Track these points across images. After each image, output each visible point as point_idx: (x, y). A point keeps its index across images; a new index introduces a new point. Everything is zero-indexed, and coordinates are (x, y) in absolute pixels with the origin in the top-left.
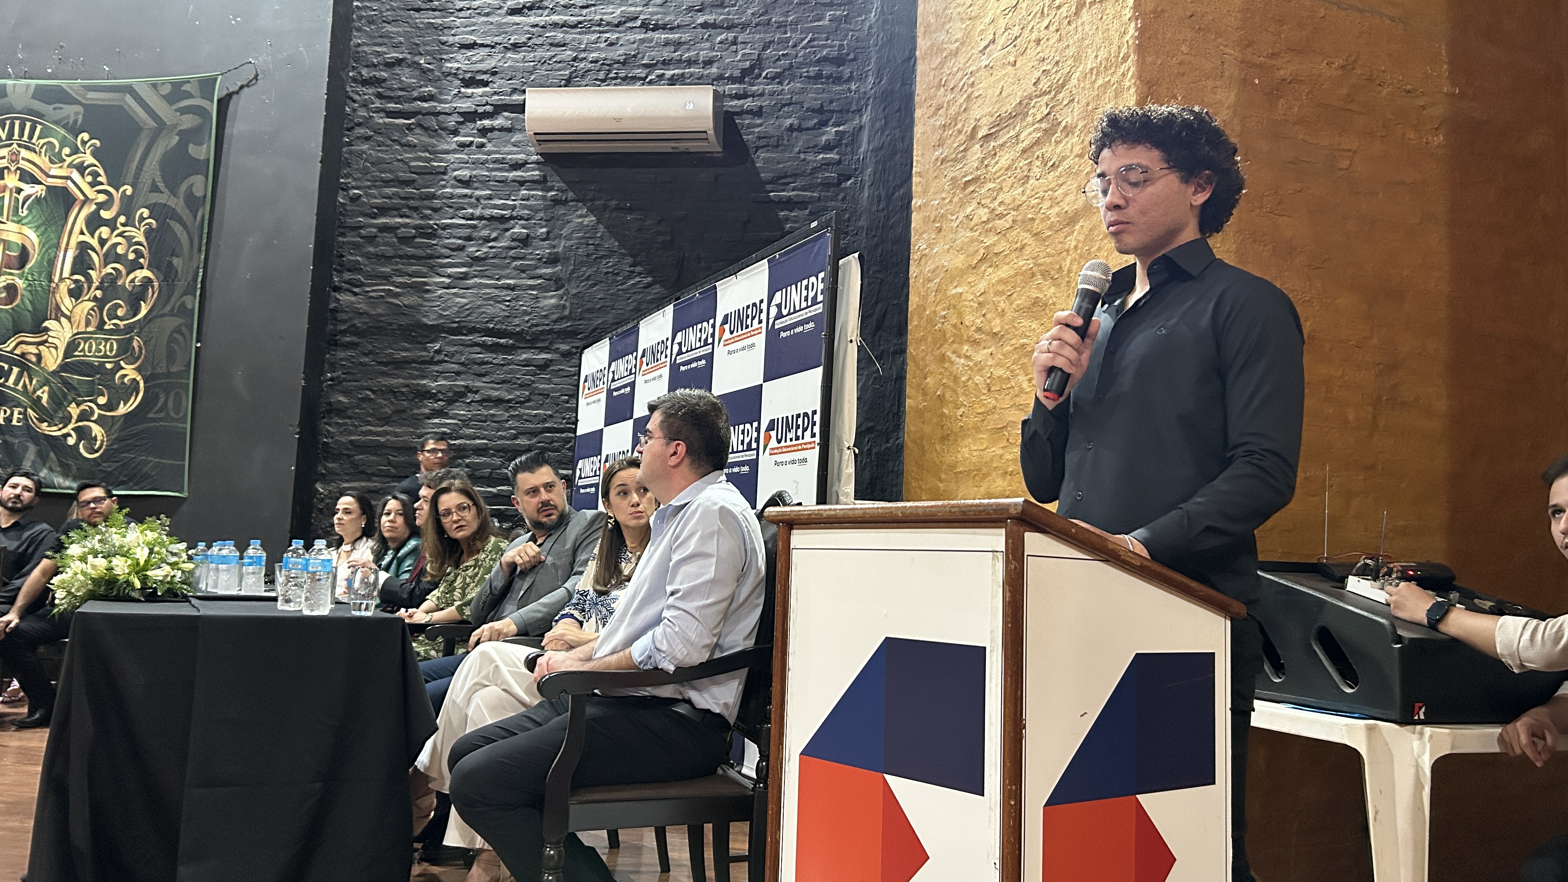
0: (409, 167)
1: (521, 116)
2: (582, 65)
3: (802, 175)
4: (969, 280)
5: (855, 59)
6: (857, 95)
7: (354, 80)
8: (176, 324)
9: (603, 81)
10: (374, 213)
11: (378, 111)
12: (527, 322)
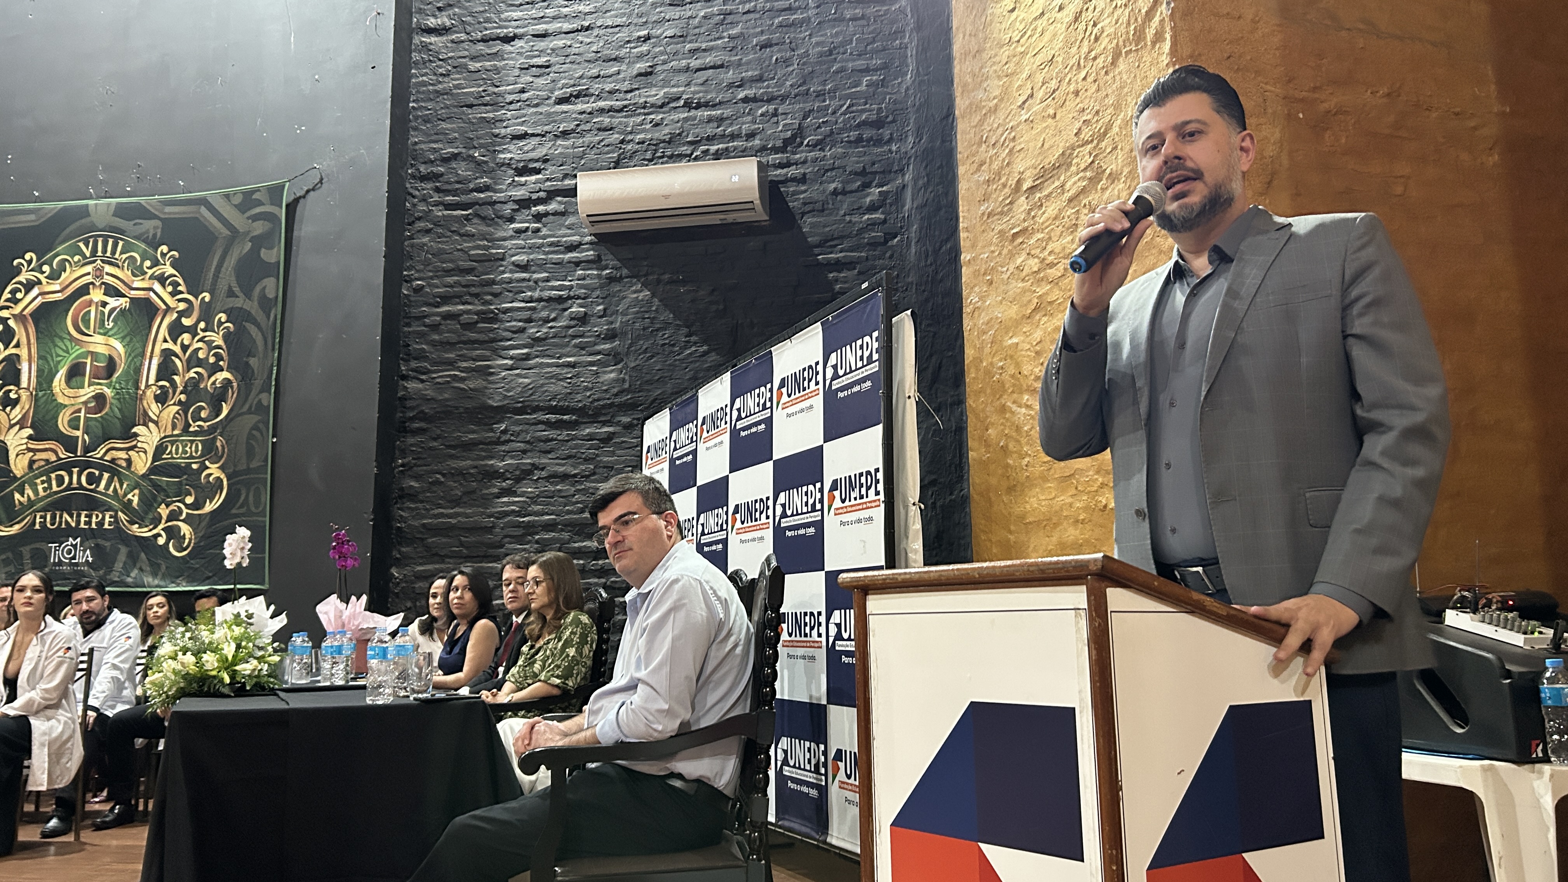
0: (469, 255)
1: (573, 200)
2: (629, 147)
3: (848, 236)
4: (1024, 330)
5: (894, 121)
6: (898, 155)
7: (413, 177)
8: (254, 421)
9: (650, 160)
10: (438, 302)
11: (437, 204)
12: (589, 397)
